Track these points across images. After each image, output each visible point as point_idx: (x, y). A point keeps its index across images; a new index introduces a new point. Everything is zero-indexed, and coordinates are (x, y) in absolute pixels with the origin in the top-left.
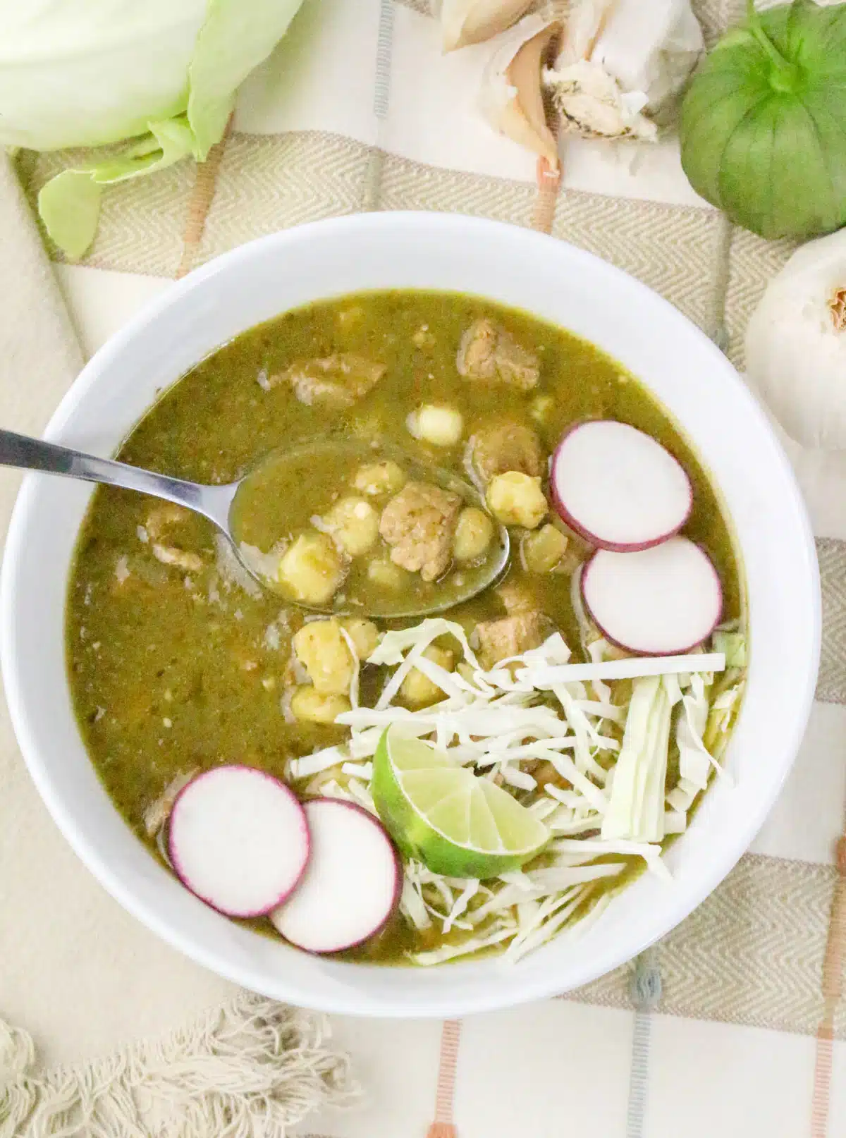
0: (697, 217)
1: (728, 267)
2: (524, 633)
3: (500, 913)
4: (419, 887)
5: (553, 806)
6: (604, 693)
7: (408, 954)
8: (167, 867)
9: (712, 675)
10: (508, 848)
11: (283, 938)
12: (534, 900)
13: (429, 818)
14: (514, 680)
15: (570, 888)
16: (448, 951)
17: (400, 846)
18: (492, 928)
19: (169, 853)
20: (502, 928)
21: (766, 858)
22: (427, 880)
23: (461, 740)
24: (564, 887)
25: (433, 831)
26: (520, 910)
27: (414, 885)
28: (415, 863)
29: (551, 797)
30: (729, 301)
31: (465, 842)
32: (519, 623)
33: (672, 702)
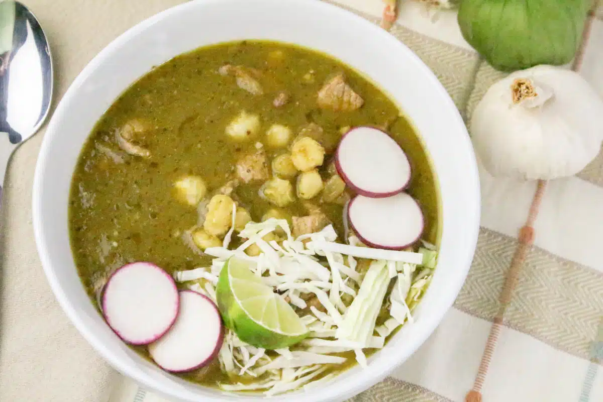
0: (463, 54)
1: (474, 82)
2: (317, 224)
3: (274, 372)
4: (232, 348)
5: (314, 319)
6: (353, 264)
7: (218, 383)
8: (99, 311)
9: (415, 266)
10: (283, 330)
11: (153, 361)
12: (292, 368)
13: (242, 303)
14: (305, 248)
15: (314, 365)
16: (240, 386)
17: (225, 320)
18: (267, 380)
19: (102, 303)
20: (272, 380)
21: (428, 391)
22: (236, 345)
23: (271, 273)
24: (310, 364)
25: (243, 311)
26: (284, 372)
27: (229, 346)
28: (232, 334)
29: (313, 315)
30: (472, 99)
31: (259, 320)
32: (315, 219)
33: (391, 276)
